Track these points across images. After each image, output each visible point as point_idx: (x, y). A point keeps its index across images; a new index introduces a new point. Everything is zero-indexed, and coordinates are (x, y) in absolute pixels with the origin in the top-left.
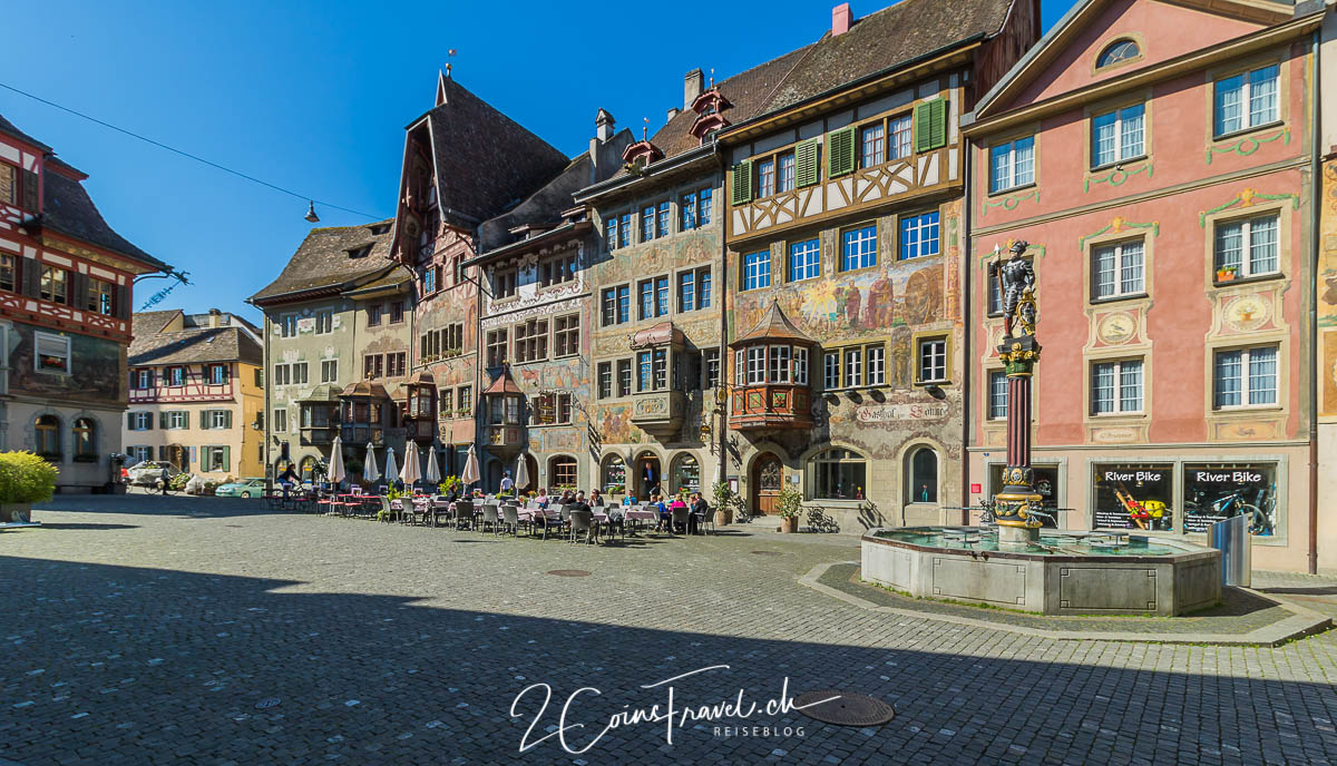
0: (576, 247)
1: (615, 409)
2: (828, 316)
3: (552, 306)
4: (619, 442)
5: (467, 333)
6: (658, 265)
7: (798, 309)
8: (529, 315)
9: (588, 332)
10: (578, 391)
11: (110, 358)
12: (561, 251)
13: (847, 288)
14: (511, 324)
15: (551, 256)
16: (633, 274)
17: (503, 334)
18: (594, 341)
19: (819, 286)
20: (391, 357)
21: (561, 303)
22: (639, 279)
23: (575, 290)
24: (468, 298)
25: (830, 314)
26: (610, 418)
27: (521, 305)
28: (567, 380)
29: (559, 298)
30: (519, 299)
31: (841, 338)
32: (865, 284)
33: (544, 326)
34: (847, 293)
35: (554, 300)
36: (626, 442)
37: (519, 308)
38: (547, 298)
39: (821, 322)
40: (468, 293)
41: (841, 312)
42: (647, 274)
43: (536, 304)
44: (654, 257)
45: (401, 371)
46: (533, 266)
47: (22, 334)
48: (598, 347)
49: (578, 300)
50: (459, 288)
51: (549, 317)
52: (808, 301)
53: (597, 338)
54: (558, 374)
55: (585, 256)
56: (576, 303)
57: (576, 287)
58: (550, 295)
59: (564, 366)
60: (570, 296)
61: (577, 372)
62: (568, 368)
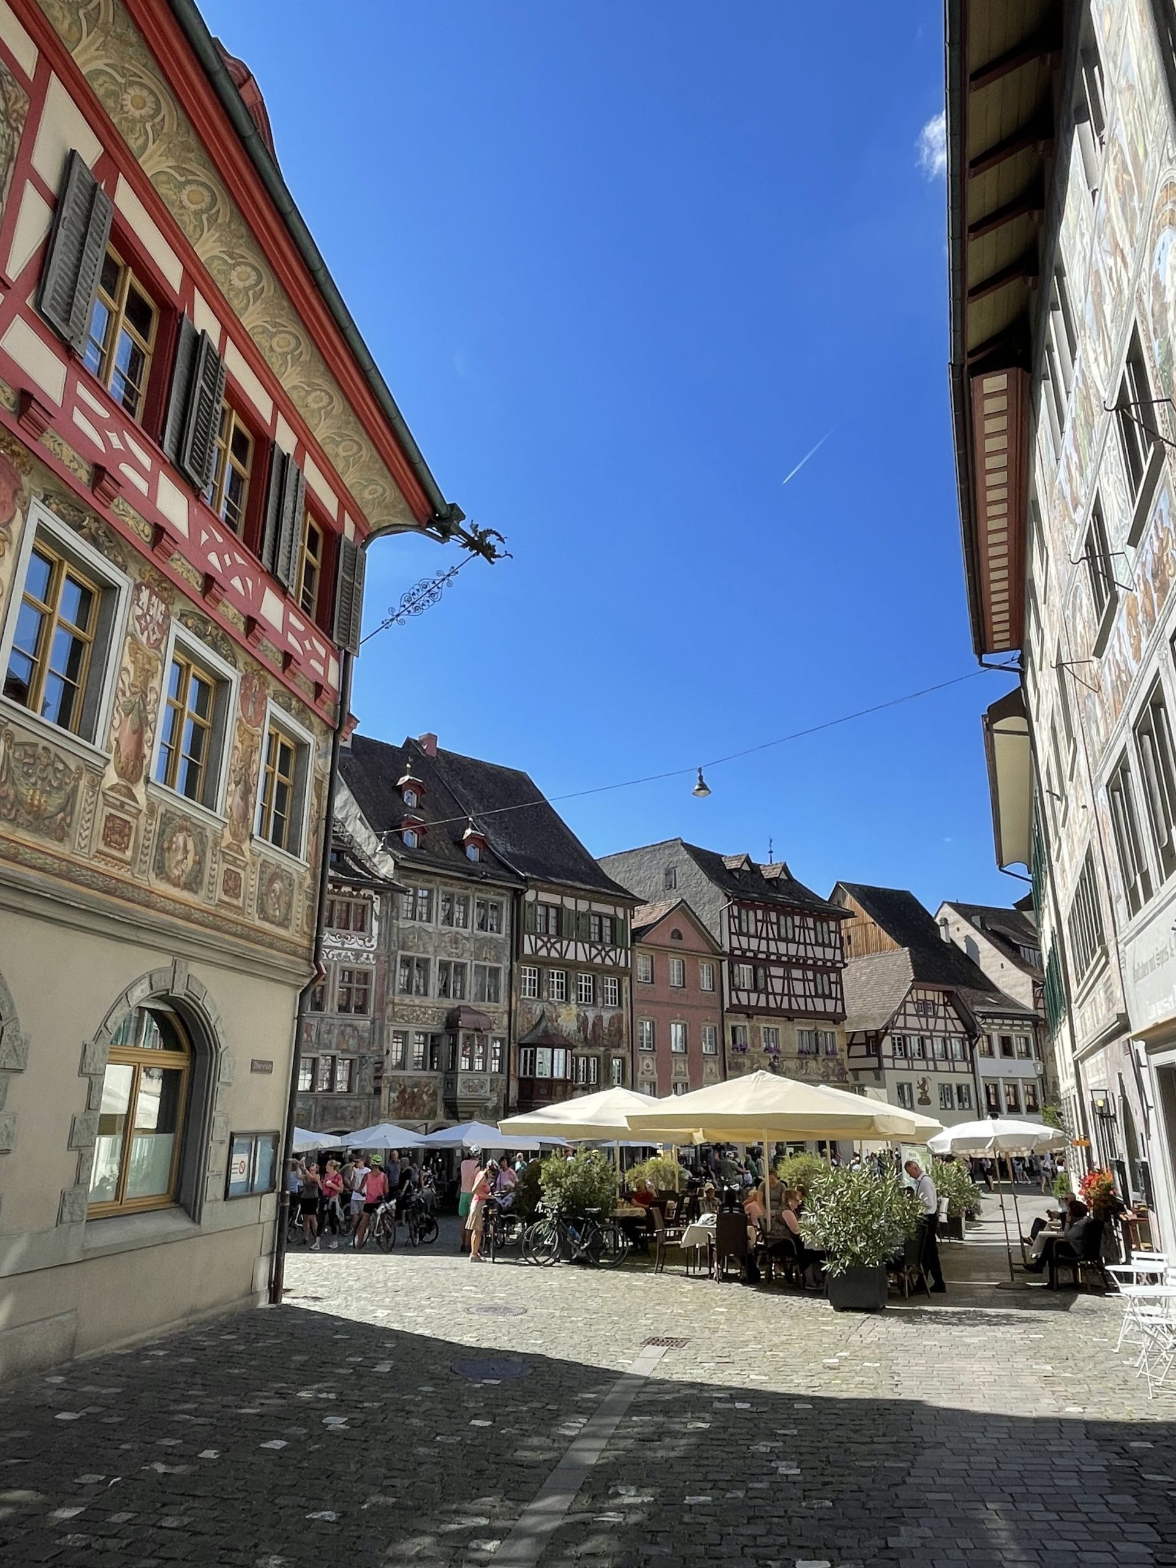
1: (409, 1083)
2: (572, 1031)
3: (337, 952)
4: (415, 1118)
6: (459, 951)
9: (382, 995)
12: (351, 895)
15: (337, 894)
16: (436, 951)
18: (390, 1006)
19: (568, 1008)
21: (349, 954)
22: (442, 958)
23: (368, 944)
26: (404, 1091)
28: (353, 1042)
29: (346, 946)
31: (580, 1049)
32: (591, 1015)
35: (339, 945)
36: (422, 1118)
39: (569, 1034)
41: (579, 1031)
42: (449, 955)
44: (456, 943)
48: (395, 1013)
49: (369, 955)
51: (333, 964)
53: (393, 1003)
54: (342, 1033)
55: (381, 912)
56: (368, 958)
57: (369, 941)
58: (333, 938)
59: (350, 1026)
60: (359, 947)
61: (366, 1035)
62: (355, 1028)
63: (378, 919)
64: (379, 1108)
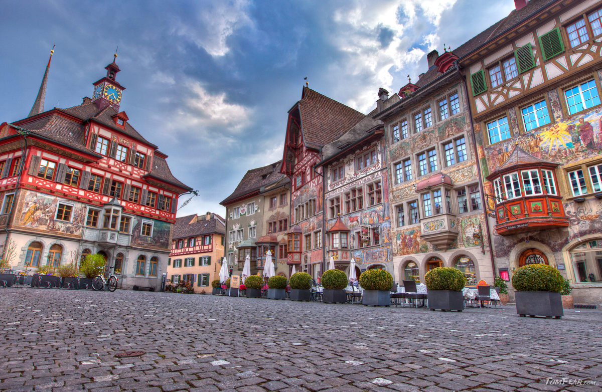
0: (376, 145)
1: (407, 233)
2: (565, 146)
3: (364, 179)
4: (413, 253)
5: (318, 203)
6: (427, 143)
7: (537, 147)
8: (352, 186)
9: (387, 190)
10: (383, 224)
11: (167, 230)
12: (367, 149)
13: (578, 123)
14: (342, 193)
15: (362, 152)
16: (412, 151)
17: (338, 199)
18: (391, 193)
19: (551, 128)
20: (281, 222)
21: (369, 177)
22: (416, 153)
23: (377, 168)
24: (318, 185)
25: (567, 144)
26: (405, 238)
27: (347, 181)
28: (376, 219)
29: (368, 174)
30: (345, 179)
31: (581, 158)
33: (360, 190)
34: (579, 127)
35: (365, 175)
36: (417, 252)
37: (345, 183)
38: (361, 175)
39: (559, 151)
40: (318, 182)
42: (421, 149)
43: (355, 180)
44: (425, 139)
45: (285, 229)
46: (352, 160)
47: (138, 220)
48: (393, 196)
49: (379, 172)
50: (313, 181)
51: (363, 185)
52: (545, 140)
53: (393, 192)
54: (370, 216)
55: (381, 148)
56: (378, 175)
57: (378, 166)
58: (362, 174)
59: (373, 211)
60: (374, 172)
61: (381, 213)
62: (376, 212)
63: (381, 152)
64: (392, 250)
